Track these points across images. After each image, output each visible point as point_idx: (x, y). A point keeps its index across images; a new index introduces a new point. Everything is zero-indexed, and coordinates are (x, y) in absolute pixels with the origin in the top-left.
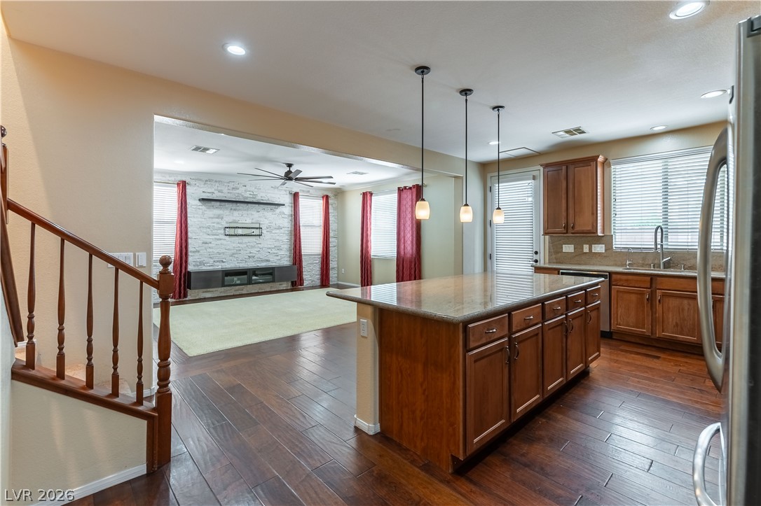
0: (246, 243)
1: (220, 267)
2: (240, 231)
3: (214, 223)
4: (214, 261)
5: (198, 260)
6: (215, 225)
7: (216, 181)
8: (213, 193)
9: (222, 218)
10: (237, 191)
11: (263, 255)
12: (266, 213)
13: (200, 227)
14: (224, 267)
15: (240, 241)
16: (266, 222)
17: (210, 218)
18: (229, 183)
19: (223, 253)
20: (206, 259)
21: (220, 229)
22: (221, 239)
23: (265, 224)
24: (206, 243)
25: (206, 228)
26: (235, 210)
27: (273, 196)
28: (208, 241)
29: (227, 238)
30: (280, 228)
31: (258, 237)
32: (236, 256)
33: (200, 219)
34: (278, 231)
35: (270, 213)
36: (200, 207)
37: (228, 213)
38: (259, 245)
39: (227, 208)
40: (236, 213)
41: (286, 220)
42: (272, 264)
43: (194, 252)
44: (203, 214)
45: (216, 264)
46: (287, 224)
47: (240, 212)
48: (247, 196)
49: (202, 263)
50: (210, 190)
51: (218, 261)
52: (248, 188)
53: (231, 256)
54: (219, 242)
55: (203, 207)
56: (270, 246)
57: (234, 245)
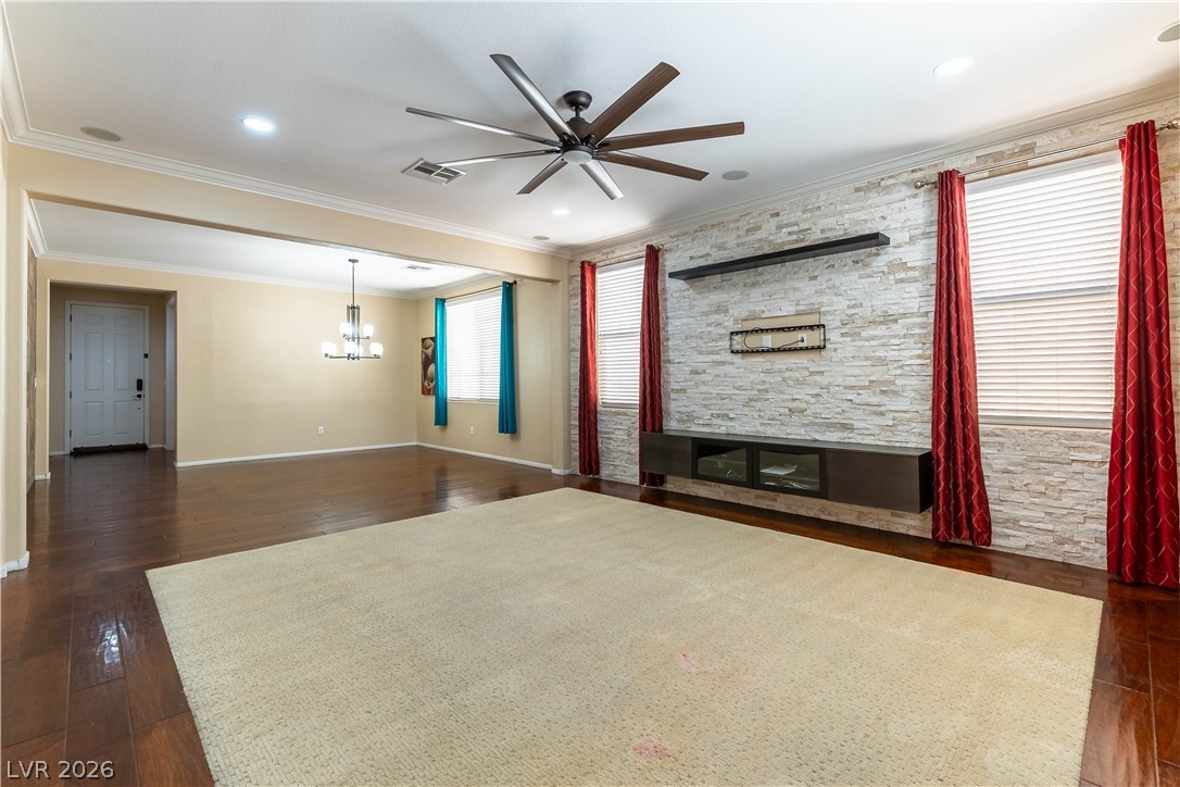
0: (780, 371)
1: (723, 430)
2: (767, 341)
3: (709, 325)
4: (712, 415)
5: (684, 410)
6: (710, 329)
7: (713, 226)
8: (709, 255)
9: (727, 311)
10: (758, 235)
11: (829, 409)
12: (837, 279)
13: (687, 338)
14: (732, 431)
15: (768, 366)
16: (841, 304)
17: (703, 314)
18: (738, 220)
19: (730, 397)
20: (696, 408)
21: (721, 337)
22: (723, 363)
23: (835, 307)
24: (697, 373)
25: (696, 337)
26: (753, 285)
27: (862, 215)
28: (701, 367)
29: (737, 359)
30: (888, 319)
31: (814, 355)
32: (758, 405)
33: (685, 320)
34: (881, 330)
35: (854, 276)
36: (686, 293)
37: (736, 298)
38: (817, 378)
39: (735, 285)
40: (756, 294)
41: (914, 289)
42: (859, 440)
43: (678, 391)
44: (691, 307)
45: (715, 421)
46: (916, 300)
47: (766, 289)
48: (784, 239)
49: (690, 417)
50: (702, 251)
51: (718, 416)
52: (784, 219)
53: (746, 404)
54: (720, 370)
55: (691, 291)
56: (852, 381)
57: (752, 377)
